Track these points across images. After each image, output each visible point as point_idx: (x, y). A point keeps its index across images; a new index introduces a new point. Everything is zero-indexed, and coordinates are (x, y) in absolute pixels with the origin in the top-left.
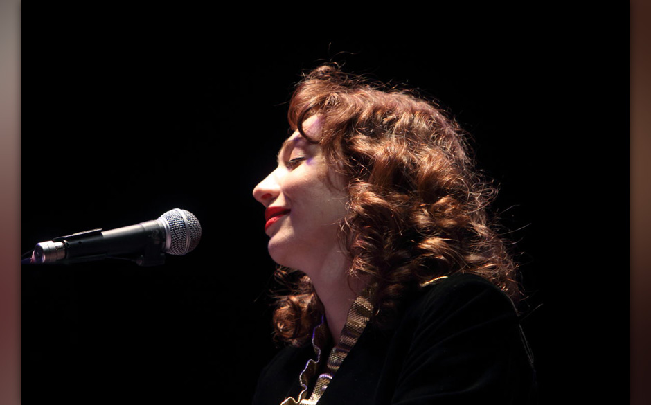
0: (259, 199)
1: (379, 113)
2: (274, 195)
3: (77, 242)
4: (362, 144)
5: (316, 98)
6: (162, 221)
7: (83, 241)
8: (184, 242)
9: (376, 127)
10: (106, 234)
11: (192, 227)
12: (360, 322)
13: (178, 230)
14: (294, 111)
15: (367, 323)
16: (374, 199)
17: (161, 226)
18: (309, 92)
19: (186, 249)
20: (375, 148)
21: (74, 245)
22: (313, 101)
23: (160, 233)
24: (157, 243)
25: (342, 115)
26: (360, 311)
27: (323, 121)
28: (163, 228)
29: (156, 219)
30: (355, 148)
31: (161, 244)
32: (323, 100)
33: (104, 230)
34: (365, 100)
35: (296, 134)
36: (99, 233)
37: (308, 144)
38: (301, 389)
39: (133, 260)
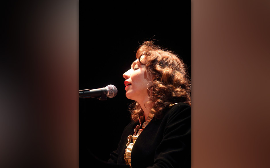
0: (124, 77)
1: (164, 59)
2: (128, 77)
3: (82, 92)
4: (158, 68)
5: (145, 52)
6: (107, 88)
7: (84, 92)
8: (113, 94)
9: (164, 63)
10: (91, 91)
11: (115, 90)
12: (152, 116)
13: (111, 90)
14: (138, 54)
15: (154, 116)
16: (161, 86)
17: (106, 89)
18: (142, 49)
19: (113, 96)
20: (163, 70)
21: (81, 93)
22: (144, 52)
23: (106, 91)
24: (105, 94)
25: (152, 58)
26: (152, 112)
27: (146, 58)
28: (107, 90)
29: (105, 87)
30: (156, 68)
31: (106, 94)
32: (147, 52)
33: (90, 89)
34: (159, 54)
35: (138, 60)
36: (89, 90)
37: (141, 64)
38: (134, 133)
39: (98, 99)
